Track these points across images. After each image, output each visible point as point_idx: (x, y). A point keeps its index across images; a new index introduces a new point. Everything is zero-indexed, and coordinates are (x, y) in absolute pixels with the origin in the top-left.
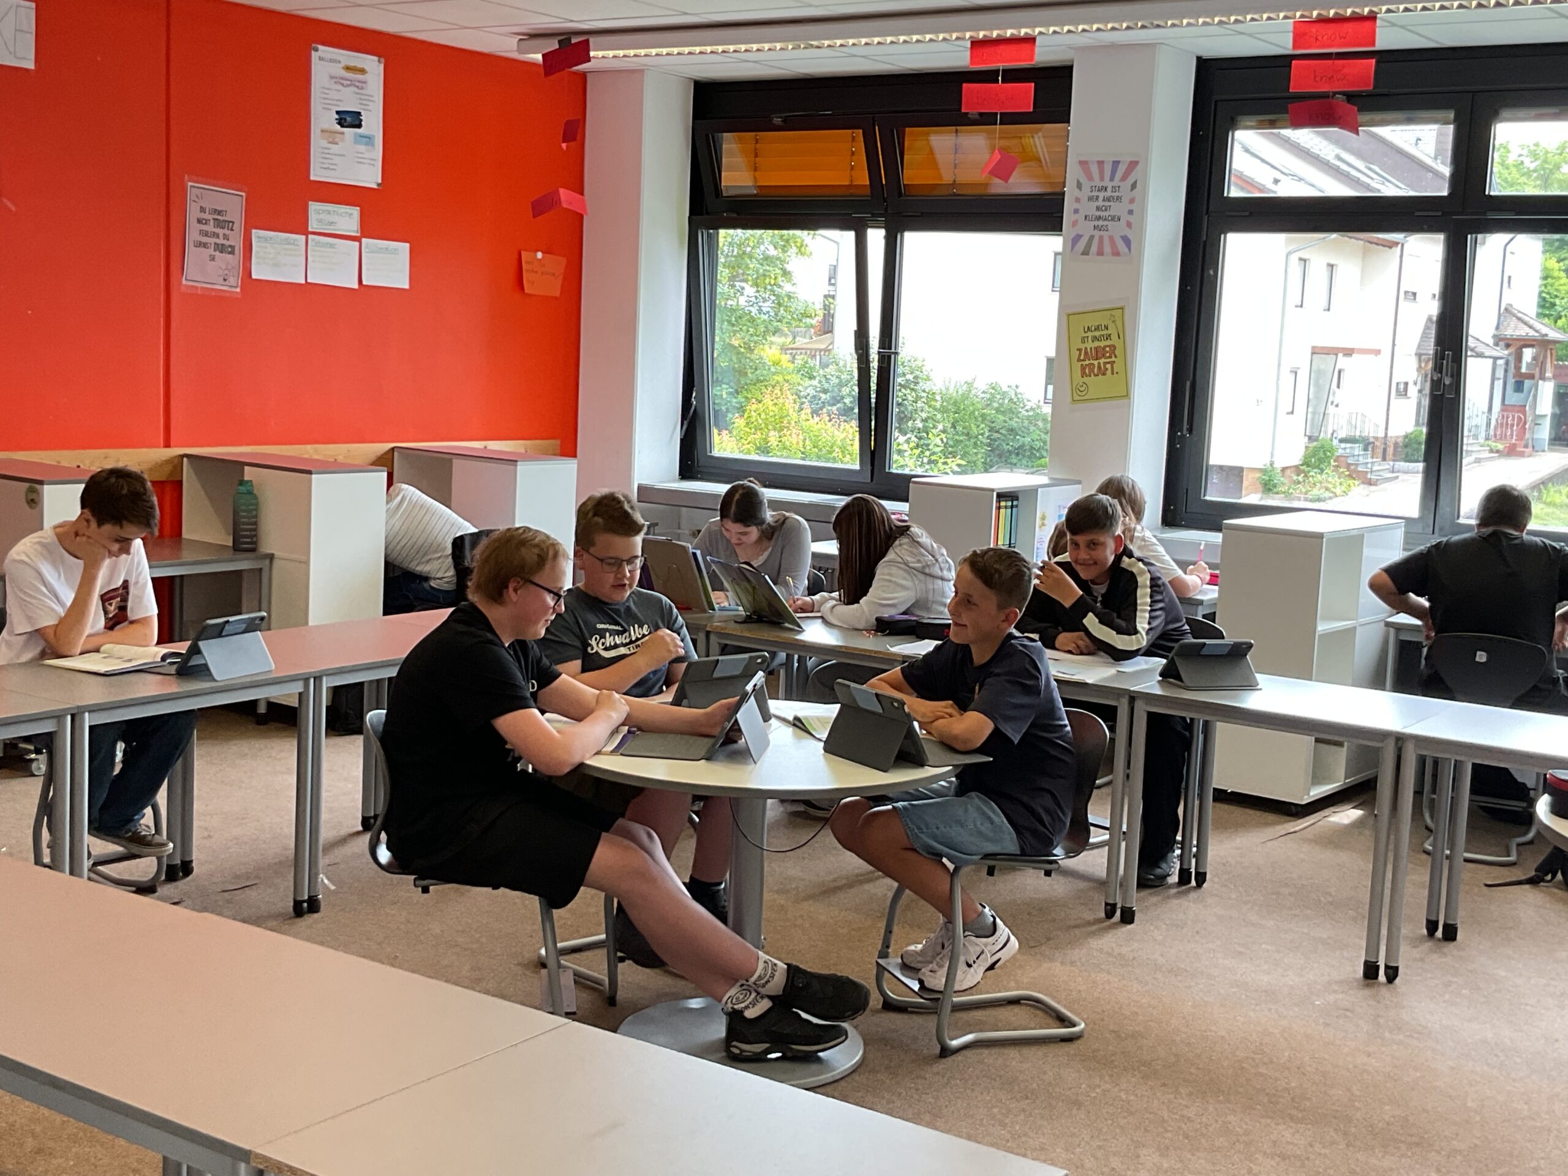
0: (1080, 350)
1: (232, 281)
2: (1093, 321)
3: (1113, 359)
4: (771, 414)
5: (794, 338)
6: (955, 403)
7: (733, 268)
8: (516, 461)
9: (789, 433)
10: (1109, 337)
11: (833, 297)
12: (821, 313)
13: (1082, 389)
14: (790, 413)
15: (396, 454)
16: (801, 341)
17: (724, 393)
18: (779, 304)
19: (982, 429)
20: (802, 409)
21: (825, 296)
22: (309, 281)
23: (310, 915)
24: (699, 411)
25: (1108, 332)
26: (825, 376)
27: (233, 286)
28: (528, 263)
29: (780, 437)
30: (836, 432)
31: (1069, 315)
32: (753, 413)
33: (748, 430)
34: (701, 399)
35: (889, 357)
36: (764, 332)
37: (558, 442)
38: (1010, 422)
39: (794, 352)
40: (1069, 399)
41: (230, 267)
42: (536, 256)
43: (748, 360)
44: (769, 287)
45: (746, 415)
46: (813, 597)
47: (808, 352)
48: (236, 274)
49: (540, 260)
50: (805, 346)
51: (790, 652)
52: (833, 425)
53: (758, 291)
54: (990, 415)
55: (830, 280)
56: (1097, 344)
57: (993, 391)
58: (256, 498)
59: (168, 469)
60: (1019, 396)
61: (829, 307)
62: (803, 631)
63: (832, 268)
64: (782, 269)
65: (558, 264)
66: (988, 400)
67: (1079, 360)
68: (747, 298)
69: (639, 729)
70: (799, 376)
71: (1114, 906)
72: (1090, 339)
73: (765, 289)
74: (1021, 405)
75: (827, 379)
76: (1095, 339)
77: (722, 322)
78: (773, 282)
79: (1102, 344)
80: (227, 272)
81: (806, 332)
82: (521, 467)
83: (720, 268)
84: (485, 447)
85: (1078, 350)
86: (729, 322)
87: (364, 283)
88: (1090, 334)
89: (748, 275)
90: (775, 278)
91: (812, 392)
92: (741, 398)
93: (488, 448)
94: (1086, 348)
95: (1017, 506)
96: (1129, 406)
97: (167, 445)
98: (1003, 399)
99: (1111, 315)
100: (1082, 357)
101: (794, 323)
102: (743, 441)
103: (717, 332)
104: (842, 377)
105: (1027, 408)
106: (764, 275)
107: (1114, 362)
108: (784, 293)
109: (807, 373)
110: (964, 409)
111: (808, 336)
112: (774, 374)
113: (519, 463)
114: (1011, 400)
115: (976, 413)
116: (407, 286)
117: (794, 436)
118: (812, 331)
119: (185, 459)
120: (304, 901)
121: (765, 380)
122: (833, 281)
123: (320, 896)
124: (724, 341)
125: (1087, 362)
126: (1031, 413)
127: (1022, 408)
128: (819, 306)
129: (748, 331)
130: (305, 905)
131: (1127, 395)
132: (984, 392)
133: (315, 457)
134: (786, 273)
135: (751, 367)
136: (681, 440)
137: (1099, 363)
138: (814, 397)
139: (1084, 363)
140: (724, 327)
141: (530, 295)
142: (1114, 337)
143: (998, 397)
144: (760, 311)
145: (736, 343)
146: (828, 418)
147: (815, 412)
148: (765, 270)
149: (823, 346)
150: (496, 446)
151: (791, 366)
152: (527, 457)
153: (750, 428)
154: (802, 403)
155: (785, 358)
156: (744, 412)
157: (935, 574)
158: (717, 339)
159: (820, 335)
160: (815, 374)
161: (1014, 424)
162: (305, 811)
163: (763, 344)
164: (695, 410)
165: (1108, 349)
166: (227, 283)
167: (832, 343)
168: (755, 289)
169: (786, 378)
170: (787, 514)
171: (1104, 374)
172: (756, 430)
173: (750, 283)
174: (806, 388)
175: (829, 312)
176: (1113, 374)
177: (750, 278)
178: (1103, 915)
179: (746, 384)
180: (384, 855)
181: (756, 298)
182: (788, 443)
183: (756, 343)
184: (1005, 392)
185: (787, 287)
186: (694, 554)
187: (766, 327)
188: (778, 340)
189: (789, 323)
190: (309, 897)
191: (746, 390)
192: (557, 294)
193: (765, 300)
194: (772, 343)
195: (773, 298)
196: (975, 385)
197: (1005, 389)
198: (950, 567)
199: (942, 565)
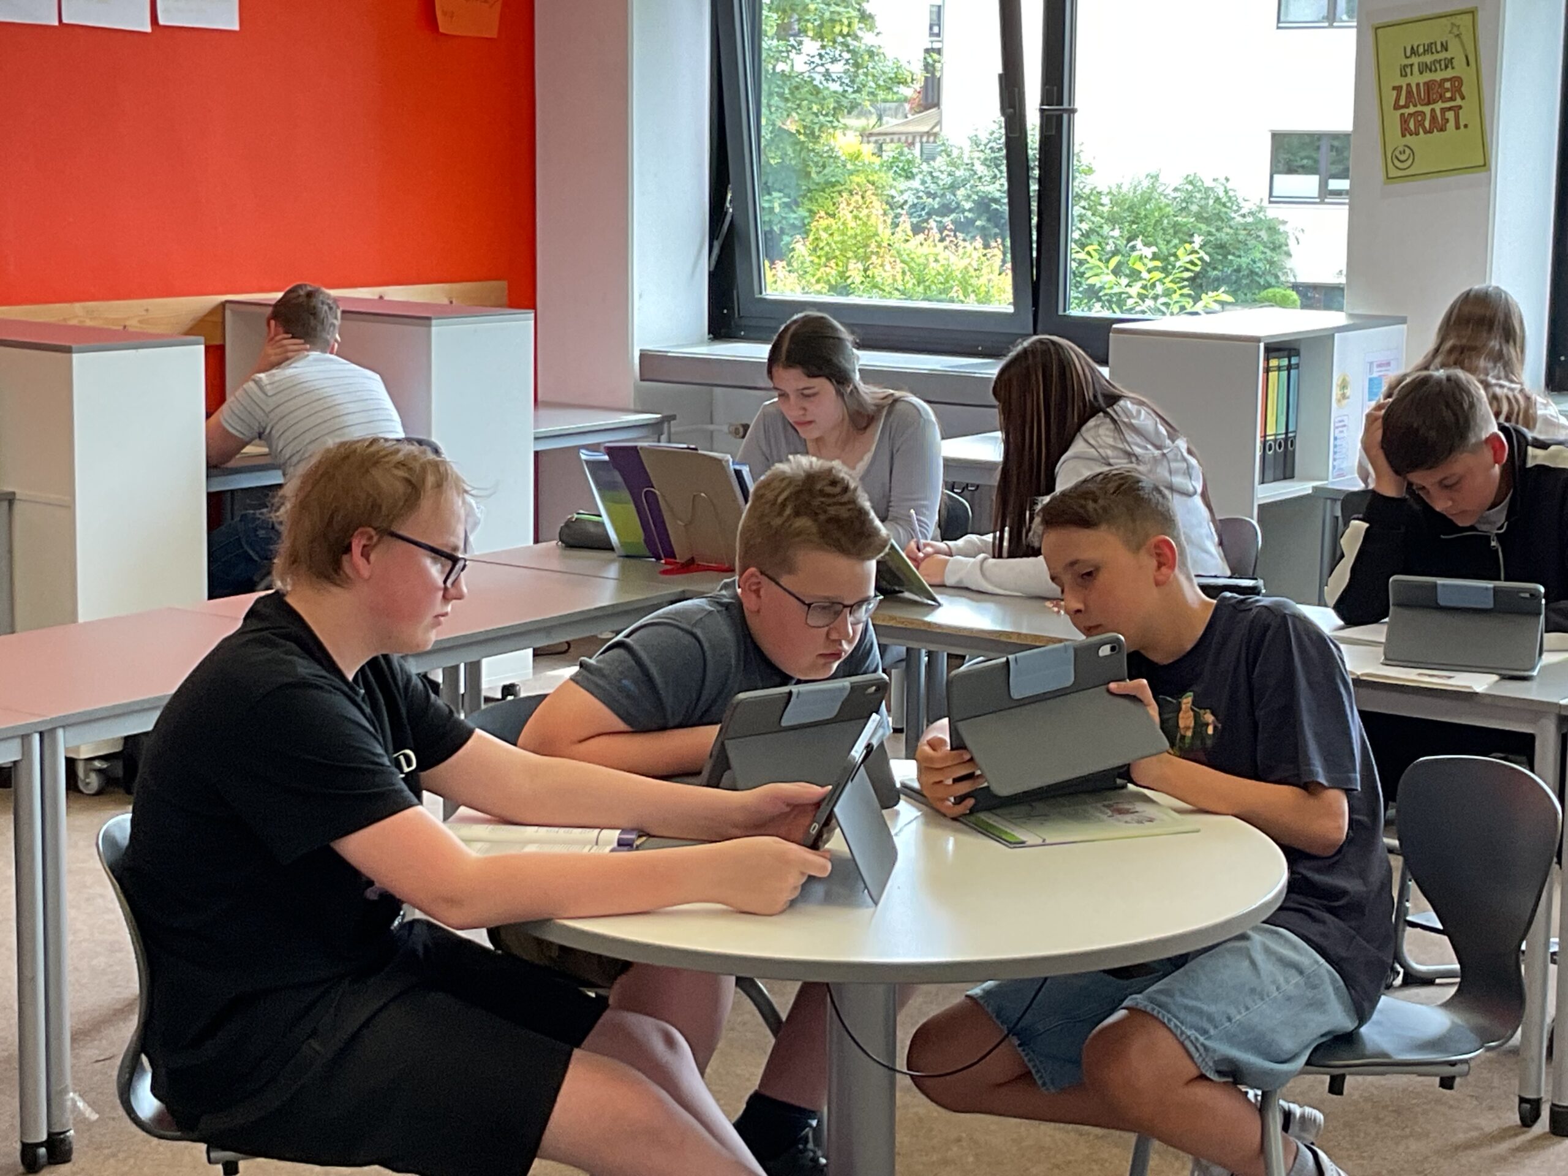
0: (1398, 89)
2: (1420, 36)
3: (1458, 102)
4: (850, 232)
5: (880, 118)
6: (1131, 209)
7: (784, 11)
8: (429, 319)
9: (879, 261)
10: (1449, 63)
11: (939, 51)
12: (920, 75)
13: (1403, 157)
14: (880, 232)
15: (228, 313)
16: (890, 123)
17: (776, 205)
18: (857, 65)
19: (1175, 246)
20: (897, 225)
21: (927, 51)
22: (65, 20)
23: (53, 1168)
24: (739, 221)
25: (1448, 55)
26: (931, 173)
29: (865, 270)
30: (953, 259)
31: (1377, 29)
32: (821, 232)
33: (816, 260)
34: (741, 201)
35: (1060, 118)
36: (834, 109)
37: (503, 284)
38: (1218, 235)
39: (882, 138)
40: (1382, 176)
43: (812, 154)
44: (840, 39)
45: (811, 237)
46: (950, 543)
47: (903, 138)
50: (895, 129)
51: (912, 644)
52: (946, 248)
53: (823, 47)
54: (1185, 225)
55: (931, 28)
56: (1428, 77)
57: (1190, 188)
60: (1231, 193)
61: (933, 66)
62: (940, 605)
63: (935, 9)
64: (859, 10)
66: (1182, 201)
67: (1397, 107)
68: (806, 59)
69: (642, 833)
70: (891, 174)
71: (1536, 1104)
72: (1416, 69)
73: (834, 42)
74: (1235, 208)
75: (933, 177)
76: (1424, 68)
77: (770, 94)
78: (845, 30)
79: (1438, 76)
81: (897, 109)
82: (437, 329)
83: (765, 12)
84: (381, 297)
85: (1394, 88)
86: (781, 95)
87: (162, 22)
88: (1415, 60)
89: (808, 21)
90: (849, 25)
91: (912, 200)
92: (802, 212)
93: (386, 298)
94: (1409, 85)
95: (1297, 366)
96: (1488, 182)
98: (1207, 198)
99: (1453, 24)
100: (1402, 102)
101: (881, 95)
102: (808, 277)
103: (764, 110)
104: (958, 173)
105: (1243, 211)
106: (832, 20)
107: (1460, 107)
108: (863, 47)
109: (903, 169)
110: (1146, 216)
111: (900, 115)
112: (851, 173)
113: (434, 322)
114: (1217, 199)
115: (1166, 221)
116: (236, 27)
117: (888, 267)
118: (907, 106)
120: (41, 1145)
121: (838, 182)
122: (936, 30)
123: (72, 1132)
124: (774, 125)
125: (1412, 109)
126: (1250, 219)
127: (1236, 212)
128: (917, 68)
129: (810, 109)
130: (43, 1151)
131: (1485, 165)
132: (1176, 190)
133: (89, 323)
134: (865, 17)
135: (816, 164)
136: (710, 273)
137: (1433, 110)
138: (914, 205)
139: (1406, 111)
140: (772, 102)
141: (448, 36)
142: (1460, 61)
143: (1199, 195)
144: (827, 75)
145: (793, 128)
146: (938, 237)
147: (917, 229)
148: (832, 13)
149: (926, 129)
150: (397, 294)
151: (877, 161)
152: (447, 312)
153: (819, 257)
154: (897, 216)
155: (868, 149)
156: (807, 233)
158: (763, 122)
159: (921, 112)
160: (915, 170)
161: (1224, 236)
162: (34, 979)
163: (834, 128)
164: (732, 223)
165: (1448, 85)
167: (939, 123)
168: (819, 43)
169: (871, 178)
170: (898, 394)
171: (1442, 129)
172: (828, 259)
173: (810, 34)
174: (902, 192)
175: (933, 74)
176: (1458, 127)
177: (809, 25)
178: (1516, 1119)
179: (809, 190)
180: (147, 1103)
181: (821, 56)
182: (878, 279)
183: (822, 126)
184: (1207, 189)
185: (868, 39)
186: (738, 473)
187: (837, 102)
188: (855, 122)
189: (872, 93)
190: (50, 1135)
191: (810, 199)
192: (494, 34)
193: (834, 61)
194: (846, 127)
195: (846, 55)
196: (1161, 179)
197: (1209, 183)
198: (1188, 468)
199: (1174, 465)
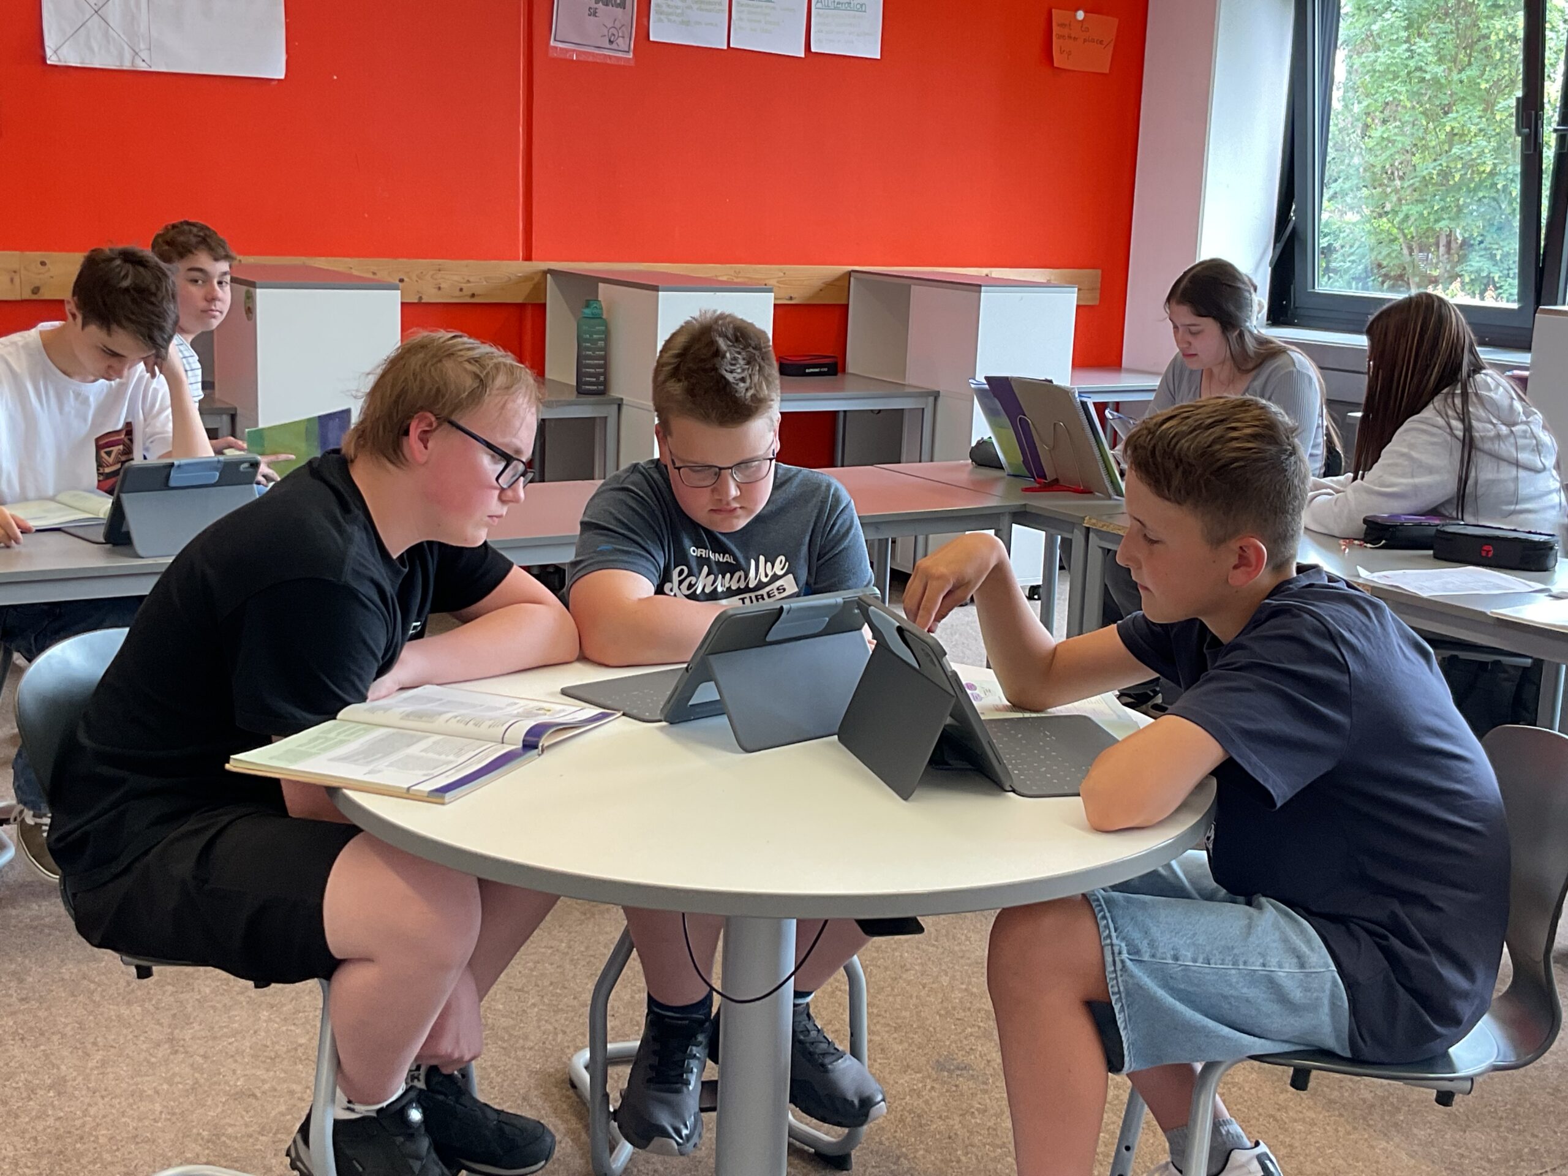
1: (622, 43)
8: (980, 286)
15: (852, 280)
22: (733, 46)
24: (1299, 228)
27: (623, 51)
28: (1061, 25)
34: (1302, 213)
37: (1099, 272)
41: (618, 25)
42: (1075, 16)
48: (627, 36)
49: (1082, 21)
58: (606, 324)
59: (527, 288)
65: (1108, 27)
80: (613, 31)
82: (987, 295)
87: (813, 50)
97: (528, 257)
113: (983, 289)
116: (876, 56)
119: (548, 275)
136: (1272, 270)
141: (1058, 68)
157: (1504, 454)
164: (1294, 228)
166: (614, 46)
192: (1104, 70)
198: (1537, 445)
199: (1521, 442)
